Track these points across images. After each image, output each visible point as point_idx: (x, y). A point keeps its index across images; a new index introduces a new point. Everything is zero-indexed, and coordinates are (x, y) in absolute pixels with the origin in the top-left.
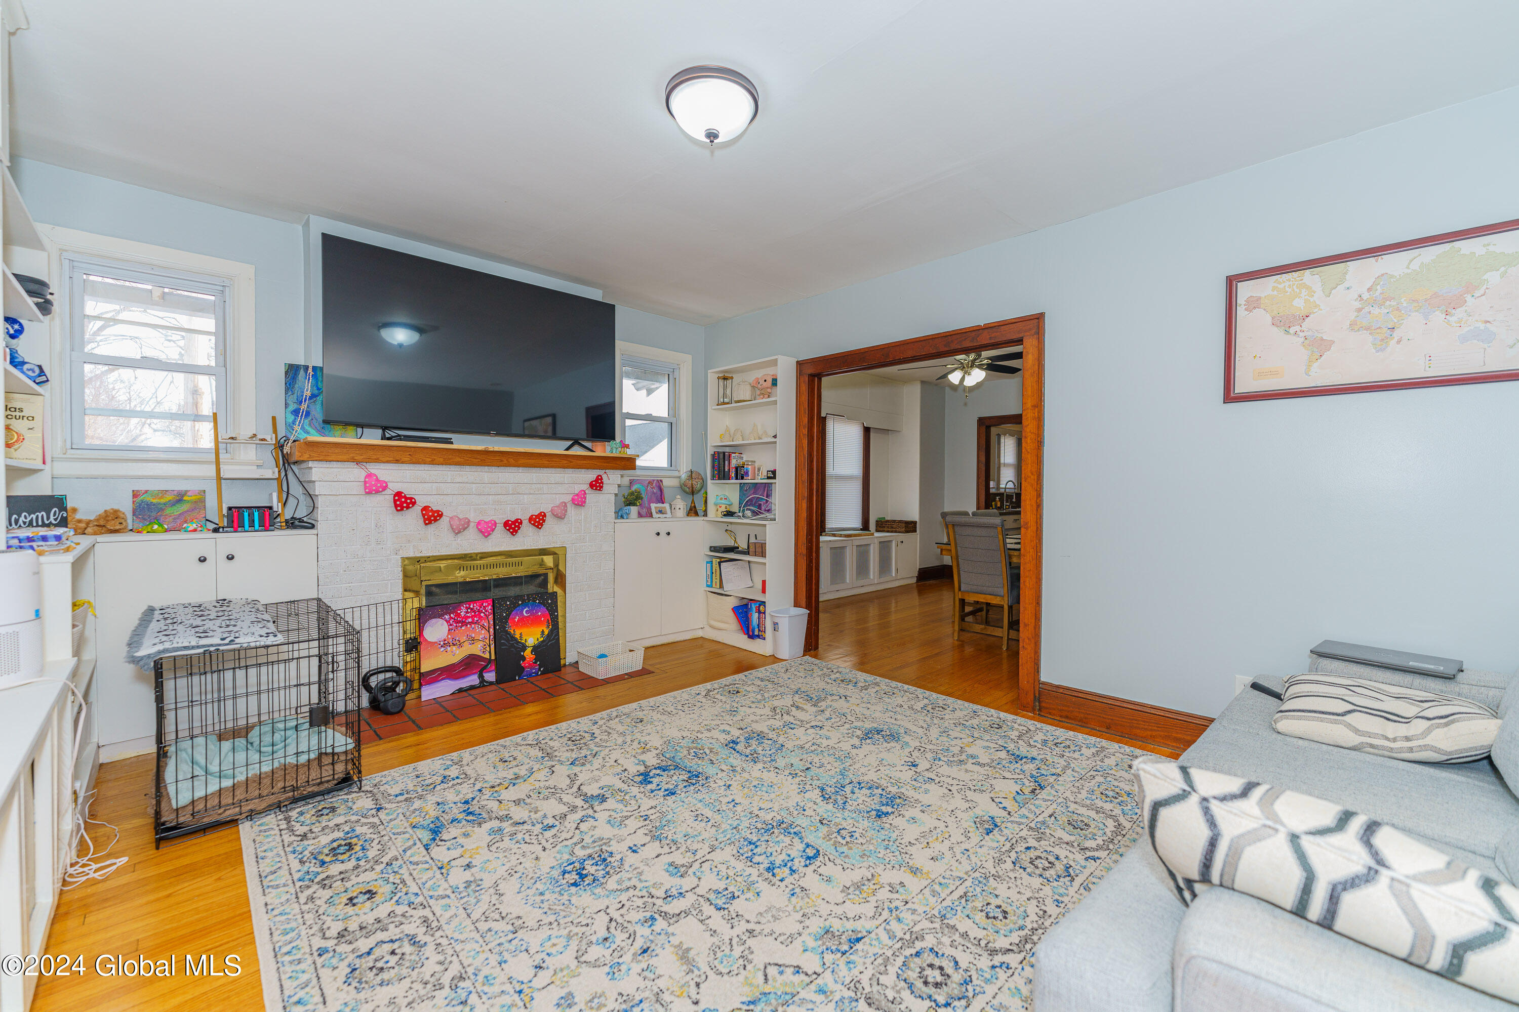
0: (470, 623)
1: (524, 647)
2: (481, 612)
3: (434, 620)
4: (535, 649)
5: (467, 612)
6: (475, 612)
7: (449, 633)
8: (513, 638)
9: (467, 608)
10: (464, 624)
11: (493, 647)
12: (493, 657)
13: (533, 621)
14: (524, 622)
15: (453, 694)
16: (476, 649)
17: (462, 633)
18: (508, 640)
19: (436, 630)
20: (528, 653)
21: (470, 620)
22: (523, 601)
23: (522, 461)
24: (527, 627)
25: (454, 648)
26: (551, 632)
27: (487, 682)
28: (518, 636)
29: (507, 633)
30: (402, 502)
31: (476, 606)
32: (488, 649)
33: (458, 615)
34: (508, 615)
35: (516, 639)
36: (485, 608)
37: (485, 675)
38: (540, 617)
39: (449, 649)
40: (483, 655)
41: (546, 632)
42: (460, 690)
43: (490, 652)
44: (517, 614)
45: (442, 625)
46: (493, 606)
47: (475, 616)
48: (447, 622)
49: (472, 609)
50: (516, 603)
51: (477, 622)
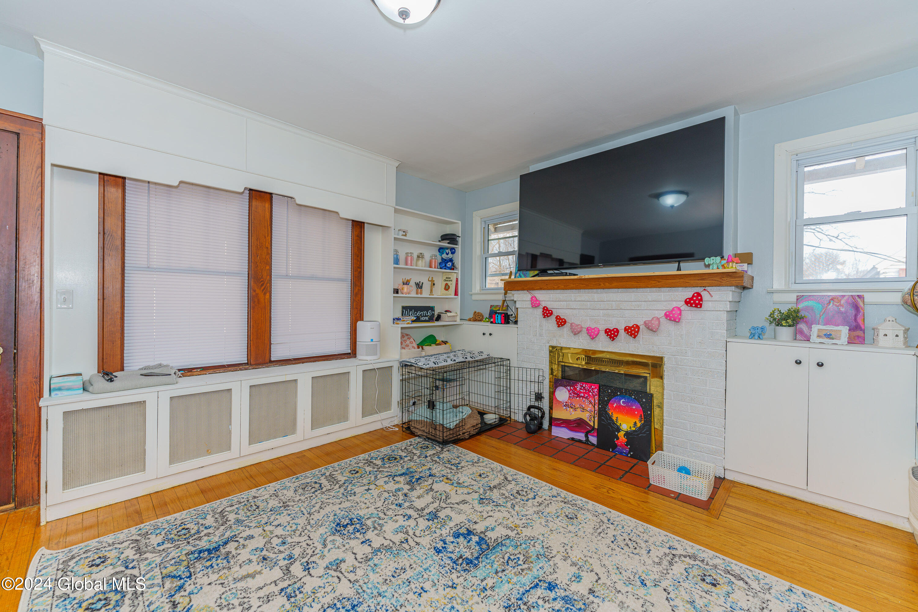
0: (583, 397)
1: (619, 430)
2: (589, 391)
3: (561, 388)
4: (627, 434)
5: (581, 389)
6: (586, 390)
7: (569, 399)
8: (610, 418)
9: (581, 386)
10: (579, 396)
11: (596, 419)
12: (596, 427)
13: (629, 412)
14: (619, 409)
15: (568, 439)
16: (585, 416)
17: (577, 401)
18: (607, 419)
19: (562, 394)
20: (621, 434)
21: (582, 395)
22: (621, 393)
23: (615, 284)
24: (623, 414)
25: (571, 410)
26: (642, 427)
27: (590, 442)
28: (614, 419)
29: (607, 413)
30: (547, 313)
31: (587, 387)
32: (593, 419)
33: (576, 389)
34: (609, 400)
35: (613, 420)
36: (593, 389)
37: (590, 437)
38: (634, 410)
39: (568, 409)
40: (589, 422)
41: (639, 425)
42: (573, 439)
43: (594, 422)
44: (615, 402)
45: (566, 392)
46: (599, 390)
47: (586, 393)
48: (569, 391)
49: (584, 388)
50: (616, 392)
51: (586, 398)
